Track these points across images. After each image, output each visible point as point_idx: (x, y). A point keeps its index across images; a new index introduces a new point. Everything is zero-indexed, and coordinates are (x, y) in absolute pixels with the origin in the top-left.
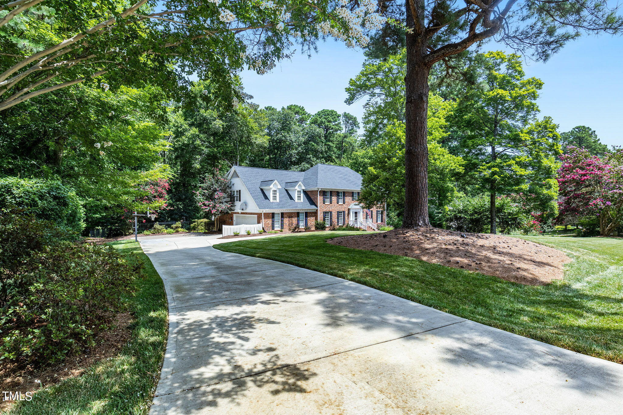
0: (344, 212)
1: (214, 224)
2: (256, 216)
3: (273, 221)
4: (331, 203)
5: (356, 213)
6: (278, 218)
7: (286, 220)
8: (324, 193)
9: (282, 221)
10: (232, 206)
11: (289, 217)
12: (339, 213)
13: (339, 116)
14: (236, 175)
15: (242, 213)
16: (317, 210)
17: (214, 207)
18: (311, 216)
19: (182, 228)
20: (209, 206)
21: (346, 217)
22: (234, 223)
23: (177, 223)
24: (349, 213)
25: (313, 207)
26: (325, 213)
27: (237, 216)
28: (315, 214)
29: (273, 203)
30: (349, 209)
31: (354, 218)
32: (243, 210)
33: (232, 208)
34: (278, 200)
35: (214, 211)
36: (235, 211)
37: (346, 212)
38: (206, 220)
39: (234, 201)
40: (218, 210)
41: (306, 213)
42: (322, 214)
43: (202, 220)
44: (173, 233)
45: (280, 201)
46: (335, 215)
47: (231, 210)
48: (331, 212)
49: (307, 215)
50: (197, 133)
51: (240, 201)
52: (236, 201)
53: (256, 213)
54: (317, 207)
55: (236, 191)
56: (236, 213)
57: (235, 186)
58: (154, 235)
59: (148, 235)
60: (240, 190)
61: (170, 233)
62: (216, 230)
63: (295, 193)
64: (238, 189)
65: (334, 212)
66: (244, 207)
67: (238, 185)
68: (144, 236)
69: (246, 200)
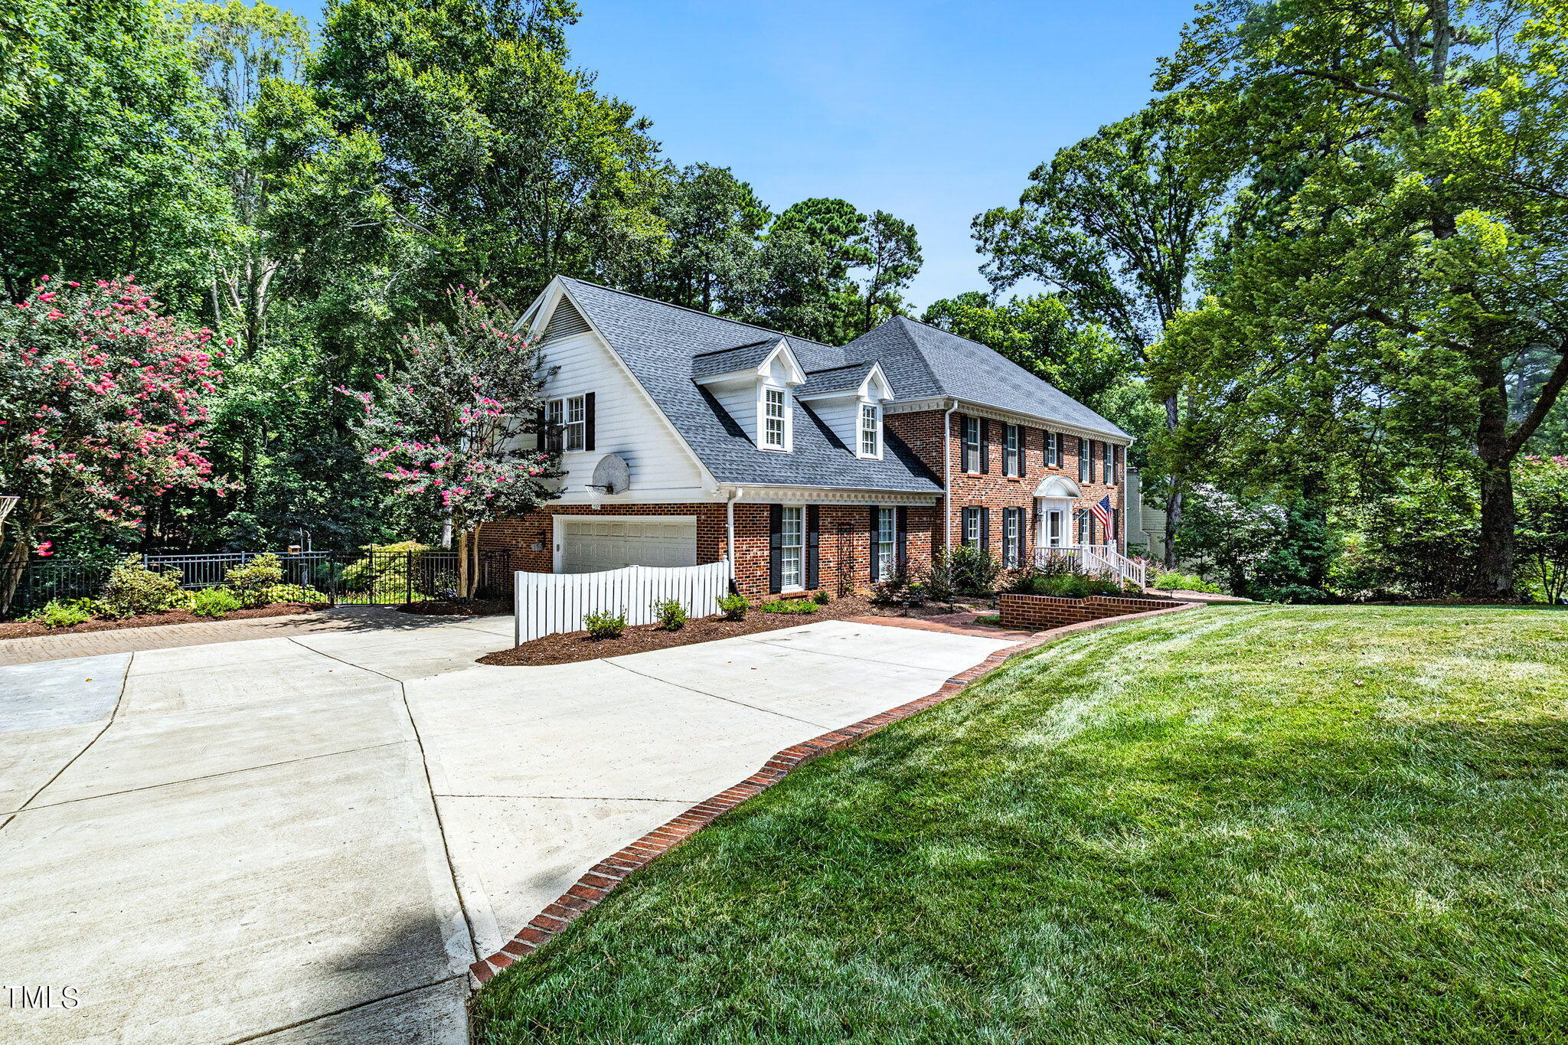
0: (1021, 511)
1: (457, 565)
2: (692, 519)
3: (776, 550)
4: (984, 470)
5: (1054, 517)
6: (795, 534)
7: (828, 543)
8: (963, 423)
9: (812, 547)
10: (546, 475)
11: (840, 531)
12: (1007, 512)
13: (861, 219)
14: (571, 319)
15: (606, 510)
16: (941, 500)
17: (456, 474)
18: (919, 528)
19: (285, 580)
20: (427, 467)
21: (1028, 534)
22: (558, 558)
23: (259, 559)
24: (1036, 517)
25: (926, 485)
26: (967, 512)
27: (569, 526)
28: (932, 516)
29: (767, 454)
30: (1035, 500)
31: (1050, 538)
32: (610, 489)
33: (549, 485)
34: (789, 446)
35: (454, 495)
36: (566, 500)
37: (1029, 515)
38: (412, 546)
39: (557, 450)
40: (479, 490)
41: (902, 511)
42: (958, 520)
43: (397, 547)
44: (230, 613)
45: (798, 450)
46: (996, 520)
47: (543, 494)
48: (984, 511)
49: (906, 518)
50: (376, 156)
51: (591, 447)
52: (571, 447)
53: (692, 505)
54: (941, 485)
55: (570, 401)
56: (572, 507)
57: (561, 375)
58: (111, 623)
59: (72, 625)
60: (593, 394)
61: (209, 614)
62: (465, 594)
63: (855, 417)
64: (580, 391)
65: (993, 509)
66: (619, 477)
67: (580, 372)
68: (37, 634)
69: (627, 440)
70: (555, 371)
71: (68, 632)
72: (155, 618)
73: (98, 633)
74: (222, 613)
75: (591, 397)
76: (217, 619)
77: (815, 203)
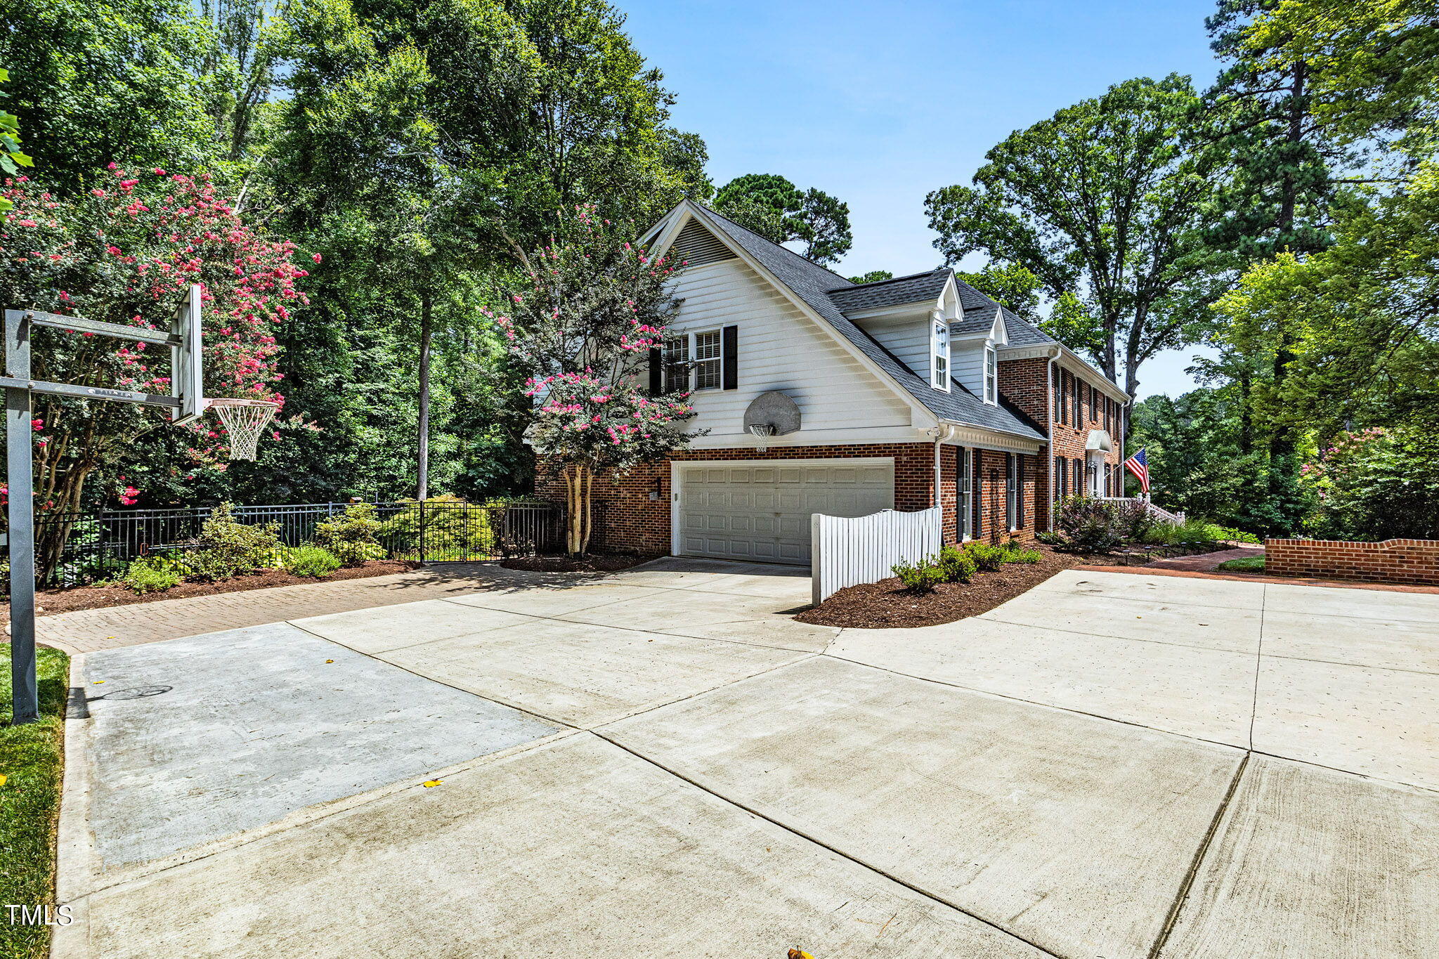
0: (1081, 463)
2: (889, 461)
3: (960, 495)
4: (1065, 421)
6: (967, 479)
9: (978, 494)
11: (992, 477)
12: (1075, 463)
14: (703, 245)
15: (772, 453)
16: (1044, 450)
18: (1029, 477)
22: (675, 508)
24: (1087, 470)
25: (1035, 434)
26: (1058, 461)
28: (1035, 465)
29: (939, 393)
30: (1086, 452)
32: (773, 429)
34: (948, 386)
37: (1084, 468)
39: (682, 390)
41: (1020, 459)
42: (1054, 470)
44: (332, 572)
45: (951, 391)
46: (1069, 471)
48: (1065, 461)
49: (1023, 466)
51: (731, 384)
52: (700, 386)
53: (887, 446)
54: (1046, 434)
55: (699, 338)
56: (702, 452)
57: (684, 309)
58: (207, 586)
59: (164, 590)
60: (735, 328)
61: (312, 574)
62: (577, 549)
63: (982, 361)
64: (716, 323)
65: (1070, 460)
66: (783, 415)
67: (714, 305)
68: (128, 602)
69: (789, 376)
70: (677, 304)
71: (162, 598)
72: (254, 580)
73: (195, 600)
74: (327, 574)
75: (731, 333)
76: (322, 579)
77: (755, 178)
